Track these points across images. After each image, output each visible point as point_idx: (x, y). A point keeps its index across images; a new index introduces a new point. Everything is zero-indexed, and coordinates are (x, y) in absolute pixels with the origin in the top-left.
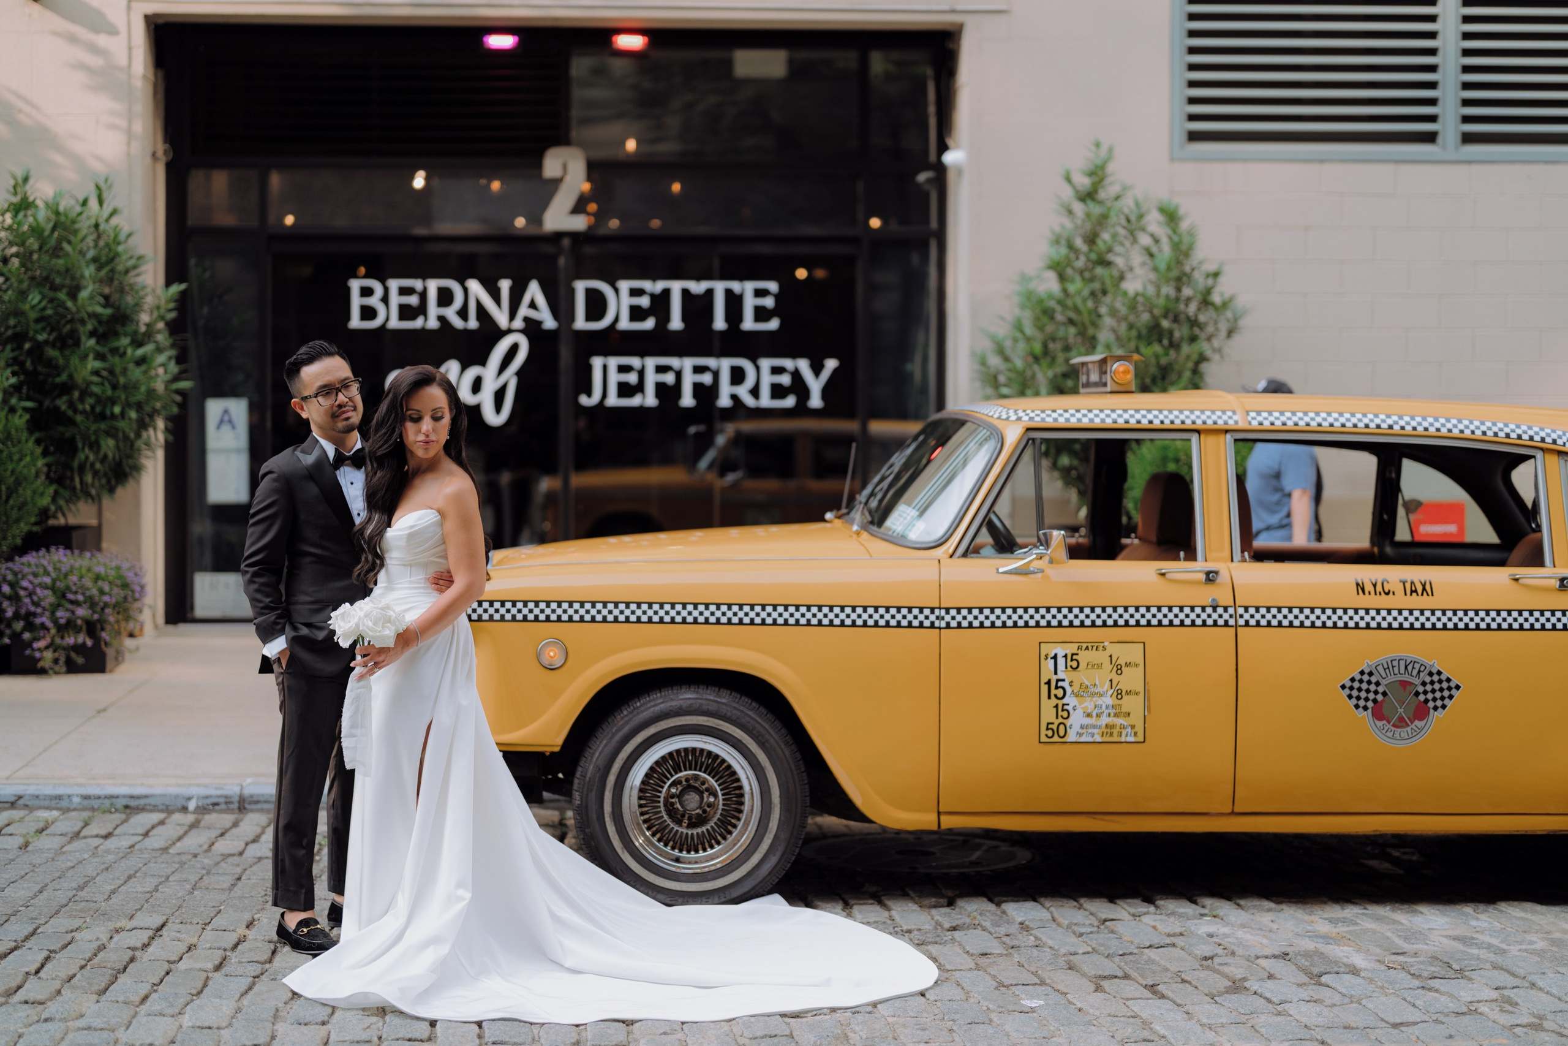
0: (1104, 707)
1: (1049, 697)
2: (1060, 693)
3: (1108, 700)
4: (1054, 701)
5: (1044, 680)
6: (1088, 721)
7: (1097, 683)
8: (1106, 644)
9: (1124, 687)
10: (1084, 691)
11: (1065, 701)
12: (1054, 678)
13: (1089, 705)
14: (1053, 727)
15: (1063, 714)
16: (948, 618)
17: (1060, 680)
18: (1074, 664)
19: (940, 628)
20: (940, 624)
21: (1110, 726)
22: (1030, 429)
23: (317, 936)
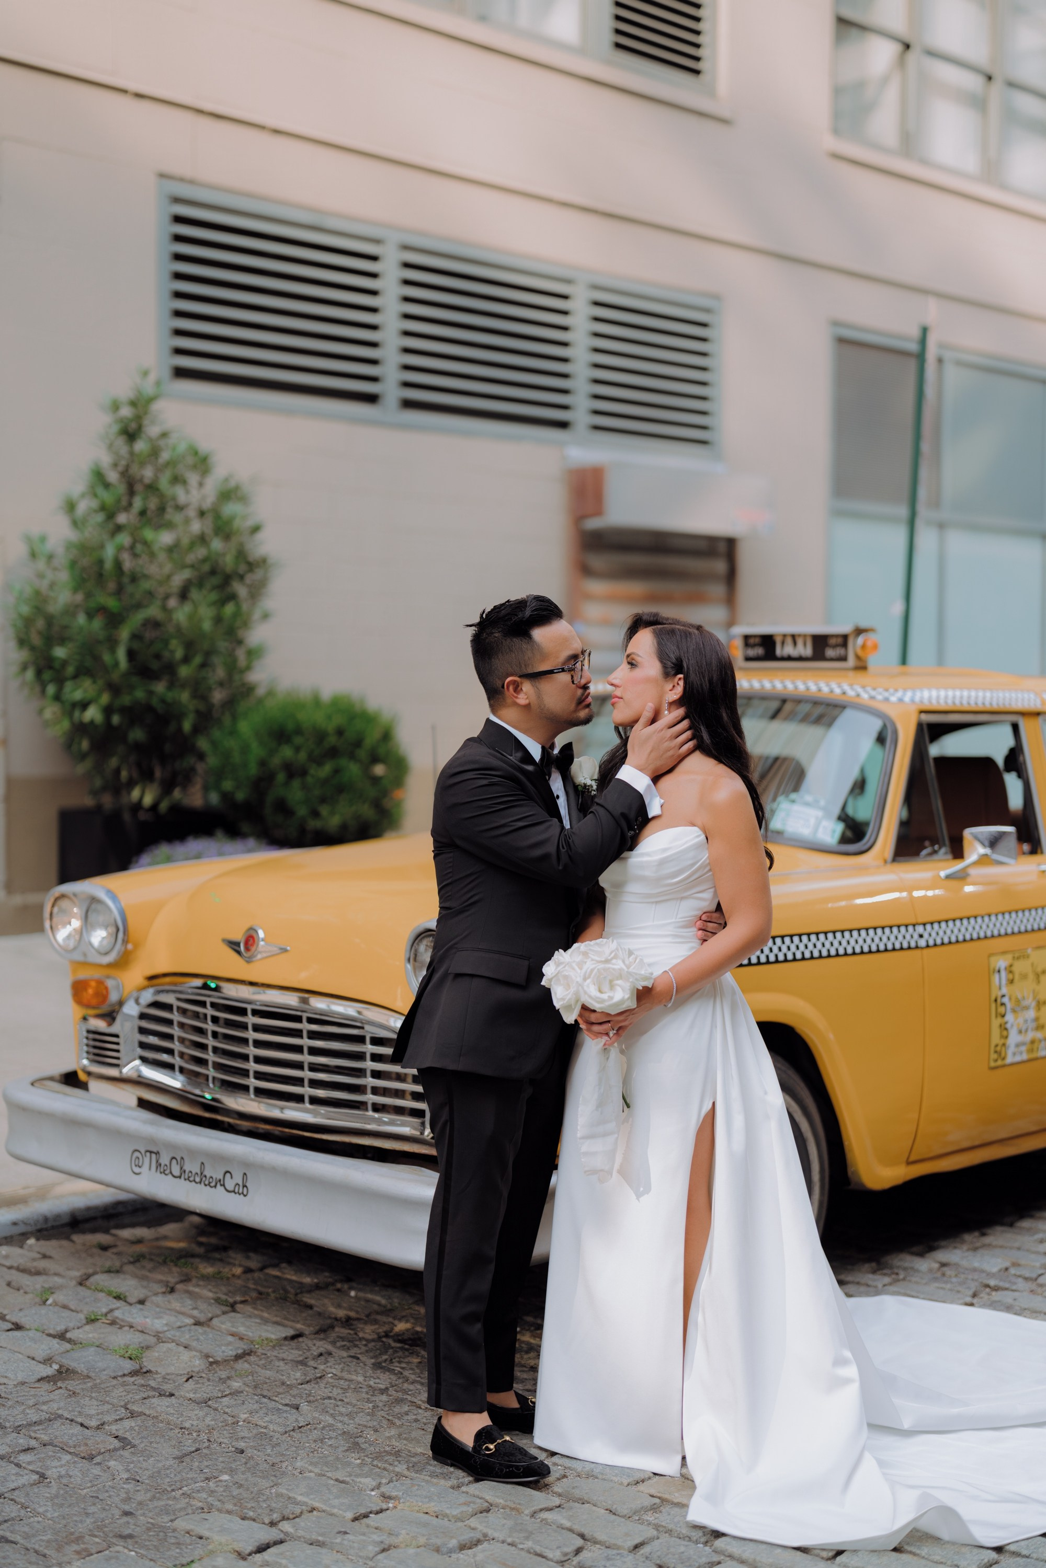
0: (1030, 1022)
2: (1001, 1010)
3: (1032, 1014)
4: (1000, 1020)
5: (993, 998)
6: (1020, 1038)
7: (1026, 995)
8: (1029, 951)
10: (1019, 1007)
11: (1006, 1019)
12: (1000, 994)
13: (1020, 1020)
14: (998, 1049)
15: (1005, 1033)
16: (926, 935)
17: (1003, 996)
18: (1011, 976)
19: (922, 948)
20: (922, 943)
21: (1033, 1042)
22: (921, 712)
23: (512, 1455)
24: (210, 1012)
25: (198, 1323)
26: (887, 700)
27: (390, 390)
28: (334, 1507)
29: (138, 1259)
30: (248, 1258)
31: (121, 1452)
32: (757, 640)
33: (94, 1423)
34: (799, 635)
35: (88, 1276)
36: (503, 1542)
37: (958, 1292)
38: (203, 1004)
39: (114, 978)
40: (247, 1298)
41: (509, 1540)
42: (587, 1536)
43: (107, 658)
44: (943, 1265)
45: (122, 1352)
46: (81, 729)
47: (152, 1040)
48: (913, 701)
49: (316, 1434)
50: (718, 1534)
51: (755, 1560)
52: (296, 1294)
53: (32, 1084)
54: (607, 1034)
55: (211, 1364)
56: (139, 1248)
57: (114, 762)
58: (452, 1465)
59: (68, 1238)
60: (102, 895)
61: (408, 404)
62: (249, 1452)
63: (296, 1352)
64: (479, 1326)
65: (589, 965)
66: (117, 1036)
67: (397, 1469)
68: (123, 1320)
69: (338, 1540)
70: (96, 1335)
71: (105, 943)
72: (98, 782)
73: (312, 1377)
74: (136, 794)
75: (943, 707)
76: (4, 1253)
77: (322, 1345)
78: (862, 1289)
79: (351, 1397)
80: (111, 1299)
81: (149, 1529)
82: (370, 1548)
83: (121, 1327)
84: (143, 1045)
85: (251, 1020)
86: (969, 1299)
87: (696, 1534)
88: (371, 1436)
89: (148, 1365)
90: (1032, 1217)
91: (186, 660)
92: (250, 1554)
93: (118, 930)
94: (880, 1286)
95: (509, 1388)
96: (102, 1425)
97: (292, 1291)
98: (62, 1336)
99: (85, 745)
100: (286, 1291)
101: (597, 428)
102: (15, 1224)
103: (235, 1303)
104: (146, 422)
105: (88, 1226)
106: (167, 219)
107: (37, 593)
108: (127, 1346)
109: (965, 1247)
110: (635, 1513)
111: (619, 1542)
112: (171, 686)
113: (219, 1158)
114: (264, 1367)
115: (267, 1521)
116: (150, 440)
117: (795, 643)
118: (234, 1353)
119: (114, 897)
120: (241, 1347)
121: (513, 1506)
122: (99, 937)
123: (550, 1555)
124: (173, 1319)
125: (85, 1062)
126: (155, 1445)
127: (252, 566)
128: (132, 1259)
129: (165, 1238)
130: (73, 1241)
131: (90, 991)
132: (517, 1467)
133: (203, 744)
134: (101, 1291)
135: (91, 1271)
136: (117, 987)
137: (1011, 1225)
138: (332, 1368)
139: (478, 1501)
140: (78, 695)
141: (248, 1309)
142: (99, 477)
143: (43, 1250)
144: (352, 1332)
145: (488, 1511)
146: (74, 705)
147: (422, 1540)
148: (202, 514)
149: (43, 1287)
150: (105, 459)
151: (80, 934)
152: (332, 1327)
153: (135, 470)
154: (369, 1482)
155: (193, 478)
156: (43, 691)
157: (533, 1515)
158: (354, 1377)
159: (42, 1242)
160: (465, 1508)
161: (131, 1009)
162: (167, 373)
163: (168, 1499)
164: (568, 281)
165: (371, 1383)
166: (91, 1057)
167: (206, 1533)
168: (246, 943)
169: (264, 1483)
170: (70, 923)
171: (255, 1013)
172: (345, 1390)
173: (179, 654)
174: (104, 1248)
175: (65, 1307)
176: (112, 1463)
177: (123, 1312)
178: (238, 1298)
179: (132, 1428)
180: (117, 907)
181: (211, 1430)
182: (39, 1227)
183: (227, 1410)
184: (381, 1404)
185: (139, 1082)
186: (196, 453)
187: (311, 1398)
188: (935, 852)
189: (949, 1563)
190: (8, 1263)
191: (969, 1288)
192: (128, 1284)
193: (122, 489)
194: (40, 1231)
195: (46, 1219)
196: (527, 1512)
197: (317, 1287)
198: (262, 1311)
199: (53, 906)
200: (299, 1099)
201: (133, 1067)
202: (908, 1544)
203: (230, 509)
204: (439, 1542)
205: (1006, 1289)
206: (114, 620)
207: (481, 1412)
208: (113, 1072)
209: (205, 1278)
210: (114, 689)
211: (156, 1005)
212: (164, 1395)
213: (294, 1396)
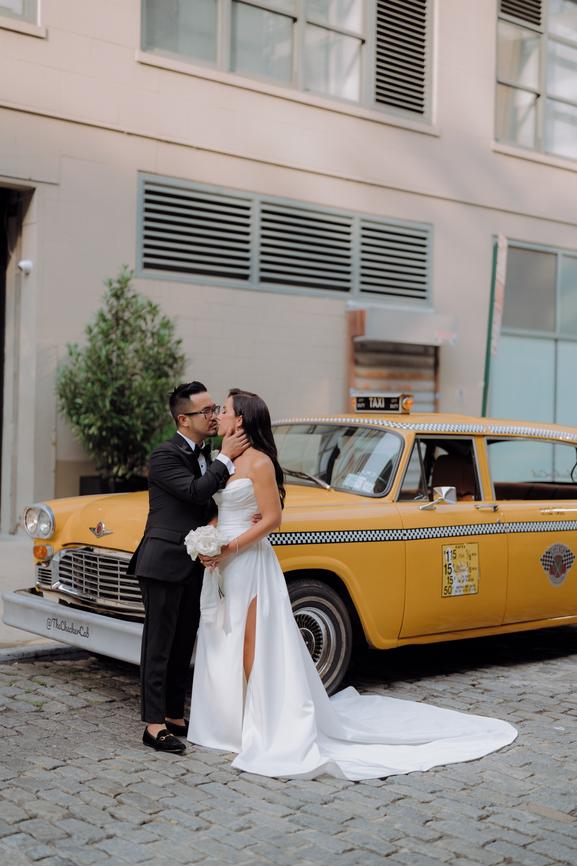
0: (465, 577)
1: (446, 574)
2: (449, 571)
3: (466, 573)
4: (448, 575)
5: (444, 565)
6: (459, 584)
7: (463, 565)
8: (465, 544)
9: (472, 566)
10: (459, 570)
11: (451, 575)
12: (448, 563)
13: (460, 576)
14: (447, 588)
15: (451, 581)
16: (407, 535)
17: (450, 564)
18: (454, 555)
19: (405, 540)
20: (405, 538)
21: (466, 586)
22: (417, 434)
23: (172, 741)
24: (84, 560)
25: (72, 695)
26: (401, 428)
27: (255, 273)
28: (92, 756)
29: (57, 672)
30: (107, 673)
31: (17, 736)
32: (363, 400)
33: (10, 726)
34: (380, 398)
35: (33, 676)
36: (155, 771)
37: (418, 697)
38: (81, 556)
39: (50, 546)
40: (98, 687)
41: (157, 770)
42: (190, 770)
43: (100, 404)
44: (419, 687)
45: (34, 704)
46: (89, 438)
47: (63, 573)
48: (414, 429)
49: (100, 734)
50: (243, 772)
51: (253, 781)
52: (120, 686)
53: (15, 592)
54: (211, 565)
55: (71, 710)
56: (63, 668)
57: (105, 454)
58: (149, 746)
59: (33, 663)
60: (45, 509)
61: (263, 280)
62: (69, 739)
63: (109, 706)
64: (160, 687)
65: (201, 536)
66: (50, 571)
67: (126, 746)
68: (40, 693)
69: (86, 766)
70: (26, 697)
71: (46, 530)
72: (99, 464)
73: (109, 715)
74: (115, 470)
75: (439, 432)
76: (2, 667)
77: (120, 704)
78: (373, 693)
79: (122, 723)
80: (39, 685)
81: (13, 760)
82: (98, 769)
83: (39, 695)
84: (61, 575)
85: (99, 563)
86: (419, 700)
87: (233, 771)
88: (123, 736)
89: (43, 708)
90: (476, 670)
91: (139, 405)
92: (50, 770)
93: (51, 525)
94: (383, 693)
95: (182, 718)
96: (13, 727)
97: (118, 685)
98: (13, 698)
99: (91, 445)
100: (116, 685)
101: (363, 291)
102: (9, 655)
103: (92, 688)
104: (126, 290)
105: (43, 658)
106: (142, 192)
107: (71, 373)
108: (37, 702)
109: (433, 681)
110: (215, 764)
111: (201, 773)
112: (131, 418)
113: (78, 621)
114: (92, 711)
115: (62, 760)
116: (126, 299)
117: (378, 402)
118: (82, 706)
119: (49, 509)
120: (86, 703)
121: (166, 759)
122: (44, 527)
123: (170, 775)
124: (61, 693)
125: (38, 583)
126: (31, 735)
127: (175, 360)
128: (55, 671)
129: (77, 665)
130: (35, 665)
131: (40, 551)
132: (172, 746)
133: (147, 446)
134: (37, 682)
135: (35, 674)
136: (51, 550)
137: (463, 673)
138: (121, 712)
139: (152, 757)
140: (87, 421)
141: (96, 690)
142: (103, 318)
143: (19, 667)
144: (136, 700)
145: (155, 761)
146: (85, 426)
147: (120, 768)
148: (153, 334)
149: (12, 680)
150: (106, 309)
151: (37, 525)
152: (129, 699)
153: (120, 314)
154: (112, 750)
155: (149, 318)
156: (72, 420)
157: (173, 763)
158: (128, 716)
159: (21, 664)
160: (145, 759)
161: (57, 559)
162: (141, 265)
163: (27, 752)
164: (350, 218)
165: (134, 718)
166: (40, 580)
167: (35, 762)
168: (98, 530)
169: (70, 749)
170: (33, 521)
171: (101, 560)
172: (121, 720)
173: (135, 403)
174: (47, 667)
175: (19, 688)
176: (10, 740)
177: (42, 690)
178: (93, 687)
179: (24, 728)
180: (51, 514)
181: (57, 730)
182: (20, 658)
183: (67, 724)
184: (134, 726)
185: (57, 591)
186: (150, 305)
187: (105, 722)
188: (421, 498)
189: (332, 785)
190: (2, 672)
191: (423, 696)
192: (49, 680)
193: (114, 322)
194: (20, 659)
195: (23, 654)
196: (170, 762)
197: (130, 684)
198: (101, 691)
199: (27, 514)
200: (116, 597)
201: (56, 584)
202: (319, 778)
203: (164, 332)
204: (127, 768)
205: (441, 697)
206: (104, 385)
207: (161, 723)
208: (48, 587)
209: (83, 679)
210: (104, 419)
211: (66, 557)
212: (44, 719)
213: (98, 721)
